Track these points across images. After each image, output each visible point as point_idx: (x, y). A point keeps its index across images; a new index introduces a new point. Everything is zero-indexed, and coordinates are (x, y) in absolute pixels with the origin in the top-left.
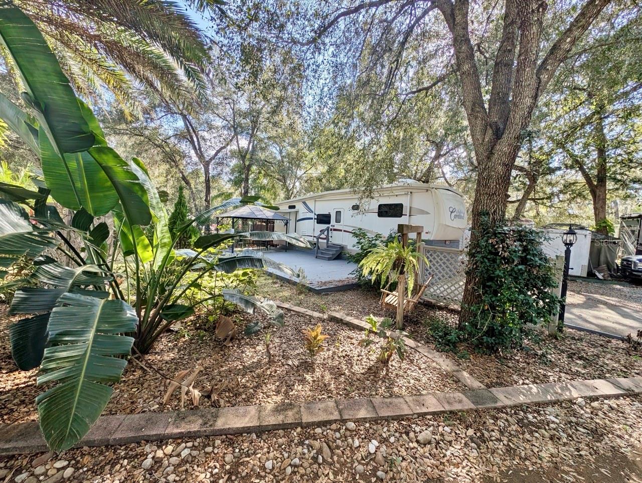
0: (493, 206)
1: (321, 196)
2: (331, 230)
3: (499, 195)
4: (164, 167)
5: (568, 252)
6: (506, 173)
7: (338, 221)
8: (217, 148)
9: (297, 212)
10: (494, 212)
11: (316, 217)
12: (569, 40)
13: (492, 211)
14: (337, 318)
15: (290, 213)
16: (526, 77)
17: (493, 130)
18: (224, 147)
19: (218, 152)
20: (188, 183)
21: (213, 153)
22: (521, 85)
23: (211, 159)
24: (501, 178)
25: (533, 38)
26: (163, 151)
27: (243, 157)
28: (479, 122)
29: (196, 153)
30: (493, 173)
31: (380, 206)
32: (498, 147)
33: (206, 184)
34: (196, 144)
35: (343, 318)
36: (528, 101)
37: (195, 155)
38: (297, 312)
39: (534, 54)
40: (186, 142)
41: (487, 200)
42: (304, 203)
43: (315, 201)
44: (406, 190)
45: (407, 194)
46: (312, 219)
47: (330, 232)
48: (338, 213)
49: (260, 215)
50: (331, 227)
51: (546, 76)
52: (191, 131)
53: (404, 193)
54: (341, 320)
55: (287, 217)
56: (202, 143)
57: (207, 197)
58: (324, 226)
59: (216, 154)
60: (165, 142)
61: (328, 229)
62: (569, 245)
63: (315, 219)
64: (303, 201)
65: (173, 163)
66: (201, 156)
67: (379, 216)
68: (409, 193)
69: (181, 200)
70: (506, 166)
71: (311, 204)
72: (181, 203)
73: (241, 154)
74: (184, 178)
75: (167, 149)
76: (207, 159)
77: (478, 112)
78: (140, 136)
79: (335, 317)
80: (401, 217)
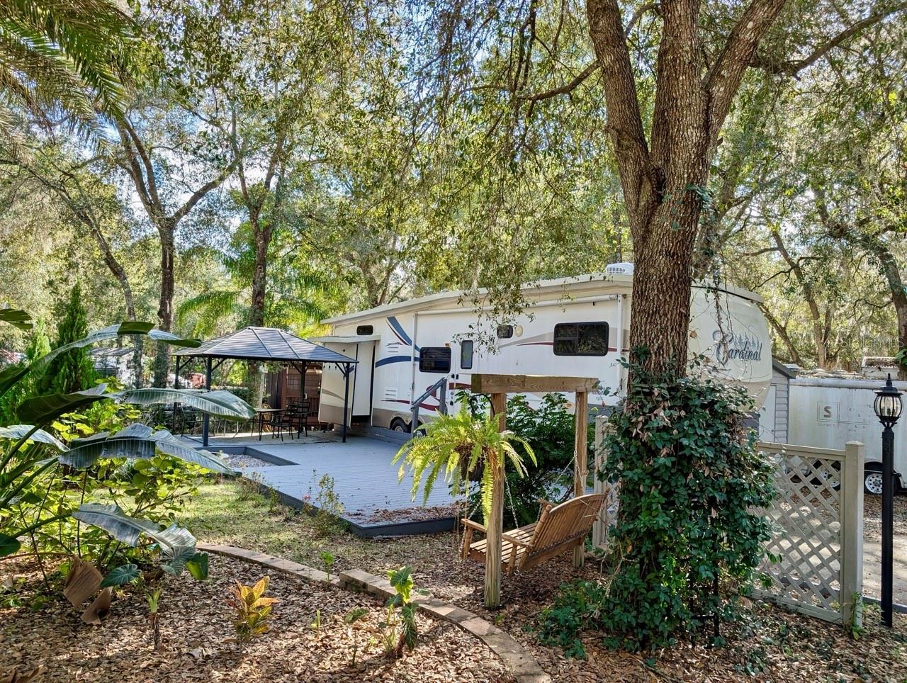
0: (657, 336)
1: (431, 305)
2: (452, 386)
3: (665, 315)
4: (65, 235)
5: (888, 438)
6: (674, 271)
7: (466, 364)
8: (197, 187)
9: (375, 343)
10: (659, 348)
11: (418, 355)
12: (750, 25)
13: (656, 347)
14: (357, 581)
15: (357, 344)
16: (681, 92)
17: (652, 185)
18: (213, 185)
19: (199, 195)
20: (118, 272)
21: (187, 198)
22: (677, 105)
23: (178, 215)
24: (666, 281)
25: (680, 23)
26: (63, 198)
27: (255, 209)
28: (630, 167)
29: (144, 201)
30: (652, 270)
31: (559, 328)
32: (657, 220)
33: (164, 275)
34: (145, 179)
35: (368, 582)
36: (693, 135)
37: (141, 205)
38: (280, 570)
39: (687, 52)
40: (123, 174)
41: (646, 323)
42: (393, 320)
43: (417, 315)
44: (611, 291)
45: (616, 300)
46: (408, 359)
47: (448, 392)
48: (467, 345)
49: (280, 350)
50: (451, 380)
51: (722, 89)
52: (135, 149)
53: (607, 297)
54: (365, 585)
55: (351, 355)
56: (161, 175)
57: (163, 304)
58: (435, 378)
59: (193, 202)
60: (72, 176)
61: (442, 384)
62: (889, 420)
63: (416, 359)
64: (391, 315)
65: (85, 225)
66: (154, 206)
67: (557, 352)
68: (620, 298)
69: (74, 318)
70: (673, 257)
71: (406, 322)
72: (73, 325)
73: (251, 201)
74: (110, 261)
75: (74, 193)
76: (171, 212)
77: (628, 148)
78: (11, 163)
79: (353, 580)
80: (605, 354)
